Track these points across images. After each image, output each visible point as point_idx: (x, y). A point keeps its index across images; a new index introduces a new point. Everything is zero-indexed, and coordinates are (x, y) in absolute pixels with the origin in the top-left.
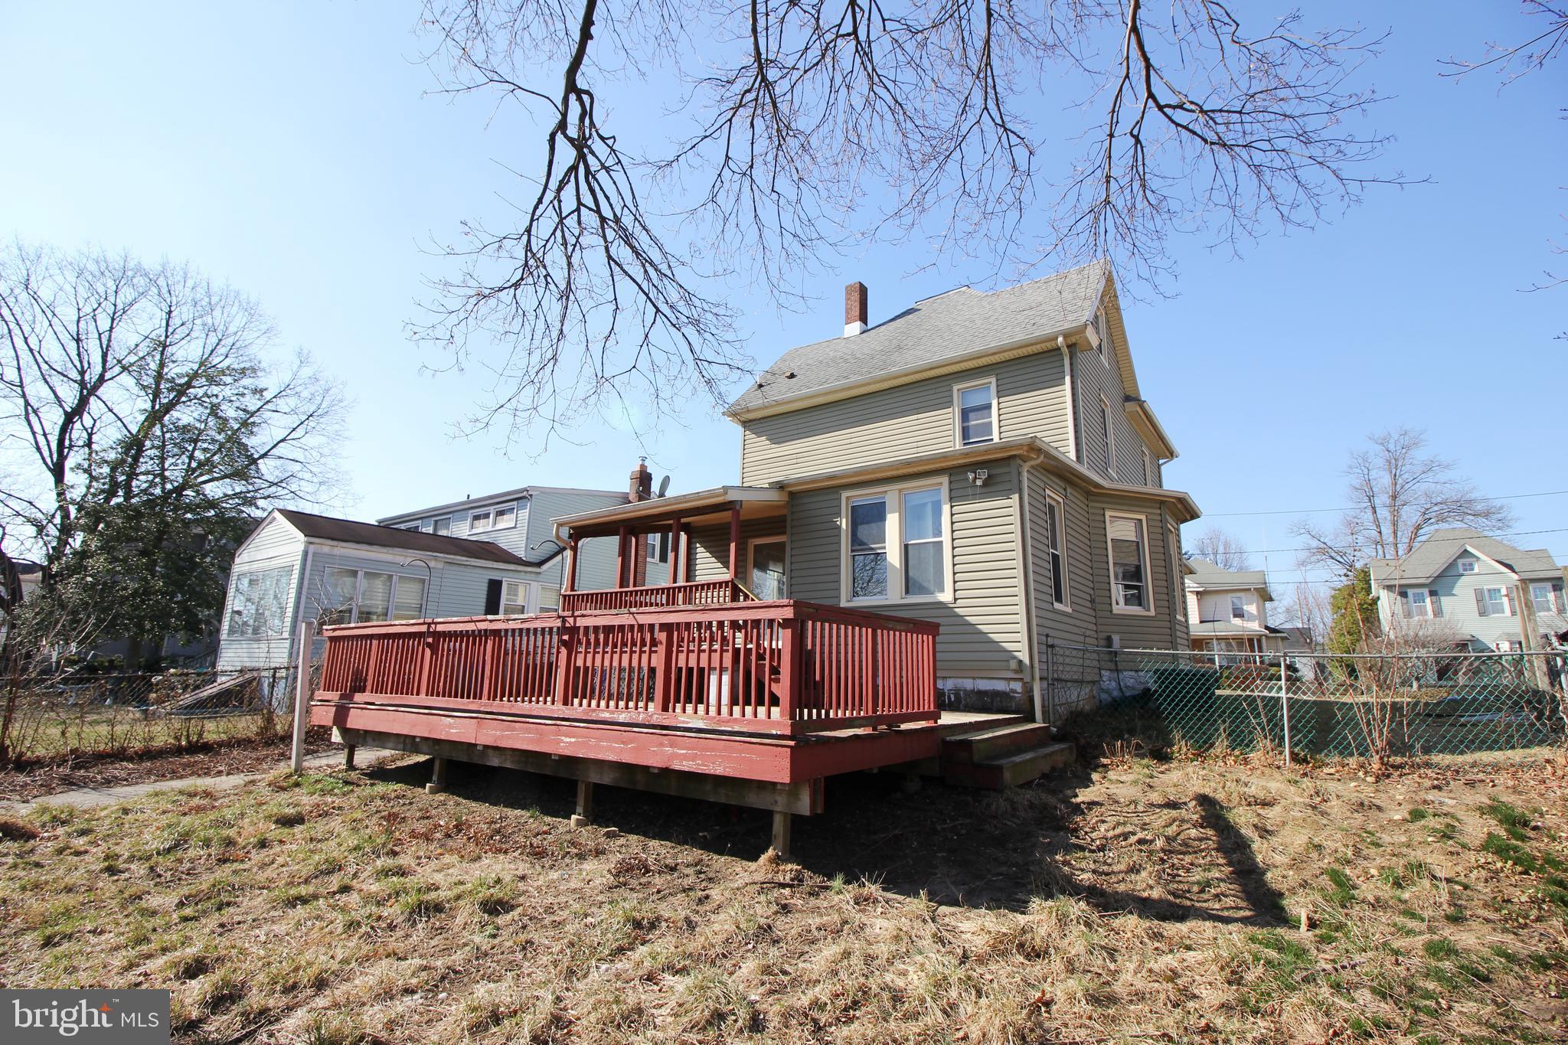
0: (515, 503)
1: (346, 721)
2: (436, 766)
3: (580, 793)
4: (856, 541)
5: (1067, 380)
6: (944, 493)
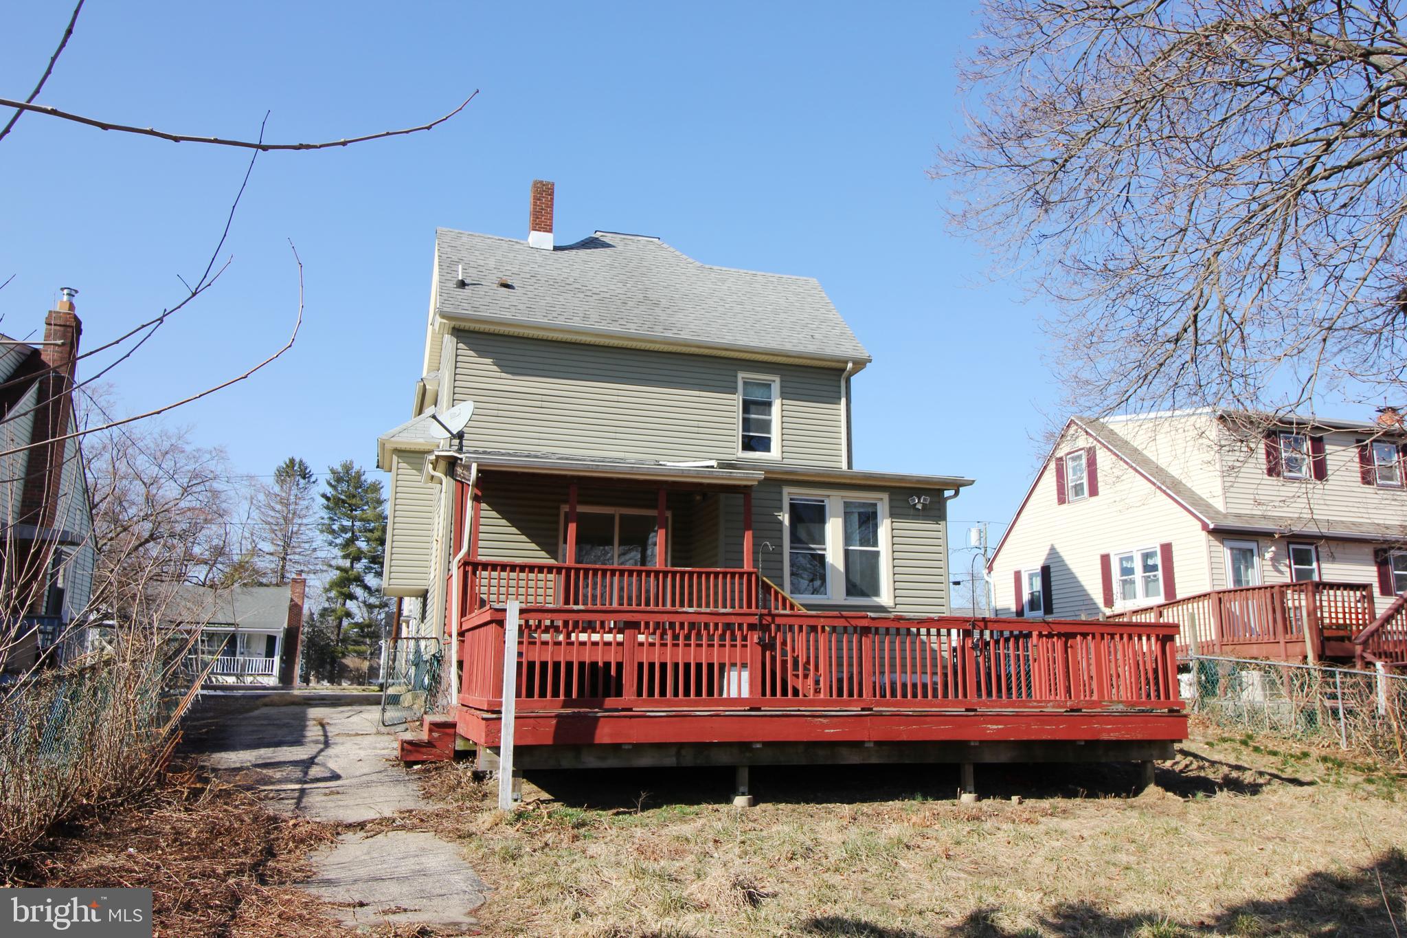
1: (592, 735)
2: (744, 775)
3: (969, 774)
4: (795, 539)
5: (843, 401)
6: (883, 508)
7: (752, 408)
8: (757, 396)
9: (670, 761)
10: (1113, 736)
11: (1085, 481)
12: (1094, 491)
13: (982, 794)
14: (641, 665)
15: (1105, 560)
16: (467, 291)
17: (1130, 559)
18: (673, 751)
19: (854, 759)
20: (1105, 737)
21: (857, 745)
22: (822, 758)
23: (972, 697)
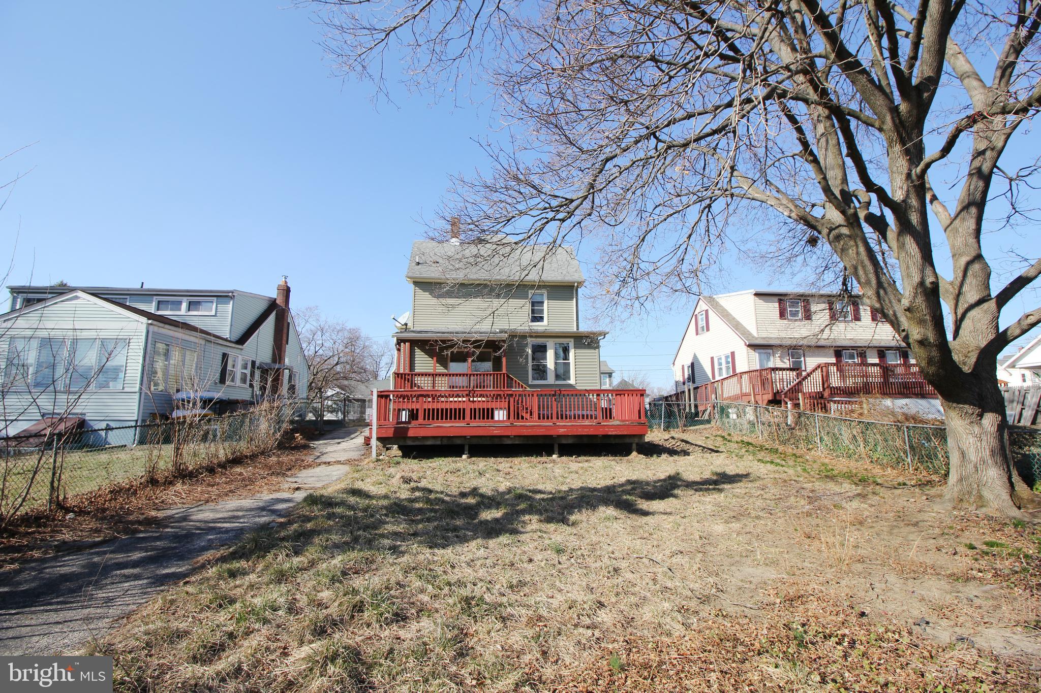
0: (215, 298)
1: (407, 434)
2: (467, 448)
3: (556, 448)
4: (533, 359)
5: (575, 299)
6: (571, 345)
7: (535, 304)
8: (538, 299)
9: (438, 442)
10: (614, 433)
11: (705, 325)
12: (708, 330)
13: (561, 455)
14: (425, 410)
15: (712, 358)
16: (420, 266)
17: (721, 359)
18: (440, 439)
19: (509, 442)
20: (610, 433)
21: (508, 437)
22: (496, 442)
23: (555, 419)
